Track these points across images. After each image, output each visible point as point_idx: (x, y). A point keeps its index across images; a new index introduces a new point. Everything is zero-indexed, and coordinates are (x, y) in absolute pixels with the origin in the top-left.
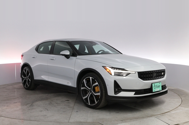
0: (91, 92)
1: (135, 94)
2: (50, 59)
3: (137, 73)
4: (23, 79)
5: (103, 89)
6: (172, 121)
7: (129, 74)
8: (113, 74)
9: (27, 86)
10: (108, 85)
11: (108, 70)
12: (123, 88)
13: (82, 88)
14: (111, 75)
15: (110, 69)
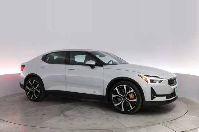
0: (124, 99)
1: (166, 99)
2: (68, 69)
3: (167, 80)
4: (27, 91)
5: (140, 95)
6: (178, 128)
7: (161, 81)
8: (149, 81)
9: (34, 97)
10: (145, 92)
11: (144, 78)
12: (157, 93)
13: (113, 96)
14: (148, 82)
15: (146, 77)
